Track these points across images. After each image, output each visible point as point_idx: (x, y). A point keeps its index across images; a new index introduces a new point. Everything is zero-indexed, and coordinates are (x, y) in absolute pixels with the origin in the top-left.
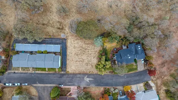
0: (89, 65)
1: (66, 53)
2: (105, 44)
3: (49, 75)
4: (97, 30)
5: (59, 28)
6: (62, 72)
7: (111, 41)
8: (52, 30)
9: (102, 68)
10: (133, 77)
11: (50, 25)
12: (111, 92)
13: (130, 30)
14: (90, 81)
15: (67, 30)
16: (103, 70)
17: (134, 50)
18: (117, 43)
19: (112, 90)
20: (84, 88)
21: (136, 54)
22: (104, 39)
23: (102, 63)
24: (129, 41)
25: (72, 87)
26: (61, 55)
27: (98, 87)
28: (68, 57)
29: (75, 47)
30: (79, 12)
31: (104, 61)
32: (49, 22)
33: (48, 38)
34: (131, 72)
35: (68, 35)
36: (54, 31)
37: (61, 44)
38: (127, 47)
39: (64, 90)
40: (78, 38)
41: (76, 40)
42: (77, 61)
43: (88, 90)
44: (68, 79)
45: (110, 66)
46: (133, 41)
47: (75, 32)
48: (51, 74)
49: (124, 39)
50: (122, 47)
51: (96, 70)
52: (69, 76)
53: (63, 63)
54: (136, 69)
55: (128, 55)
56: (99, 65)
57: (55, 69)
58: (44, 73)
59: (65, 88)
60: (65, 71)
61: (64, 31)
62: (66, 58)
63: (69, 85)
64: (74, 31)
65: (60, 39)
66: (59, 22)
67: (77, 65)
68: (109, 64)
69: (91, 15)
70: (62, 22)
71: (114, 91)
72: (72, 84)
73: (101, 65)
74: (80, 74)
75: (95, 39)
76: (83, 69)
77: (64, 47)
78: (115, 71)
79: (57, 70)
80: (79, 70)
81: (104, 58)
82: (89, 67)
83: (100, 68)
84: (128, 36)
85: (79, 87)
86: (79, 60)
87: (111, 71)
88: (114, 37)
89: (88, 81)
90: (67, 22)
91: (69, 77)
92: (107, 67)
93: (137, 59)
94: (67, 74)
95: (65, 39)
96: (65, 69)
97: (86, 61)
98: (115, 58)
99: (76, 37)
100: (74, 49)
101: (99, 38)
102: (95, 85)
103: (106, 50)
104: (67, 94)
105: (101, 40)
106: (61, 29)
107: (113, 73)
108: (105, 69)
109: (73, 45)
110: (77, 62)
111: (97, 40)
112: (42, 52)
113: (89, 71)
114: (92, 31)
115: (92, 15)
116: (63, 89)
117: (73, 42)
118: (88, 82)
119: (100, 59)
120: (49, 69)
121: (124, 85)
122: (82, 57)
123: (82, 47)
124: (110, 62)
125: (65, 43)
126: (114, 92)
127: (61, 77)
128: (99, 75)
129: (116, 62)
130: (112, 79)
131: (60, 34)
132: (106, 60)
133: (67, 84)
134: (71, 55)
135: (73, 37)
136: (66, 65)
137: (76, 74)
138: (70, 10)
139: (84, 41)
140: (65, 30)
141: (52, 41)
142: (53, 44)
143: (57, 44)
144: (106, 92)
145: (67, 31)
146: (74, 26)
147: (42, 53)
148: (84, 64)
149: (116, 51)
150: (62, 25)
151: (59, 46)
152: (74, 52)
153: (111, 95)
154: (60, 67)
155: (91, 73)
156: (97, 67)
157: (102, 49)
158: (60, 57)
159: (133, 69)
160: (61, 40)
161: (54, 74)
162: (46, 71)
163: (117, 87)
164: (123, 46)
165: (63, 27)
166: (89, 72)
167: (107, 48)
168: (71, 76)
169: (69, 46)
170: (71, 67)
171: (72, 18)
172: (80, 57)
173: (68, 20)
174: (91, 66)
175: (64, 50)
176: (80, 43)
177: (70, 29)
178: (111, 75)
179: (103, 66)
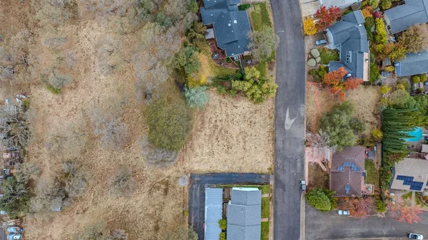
0: (253, 119)
1: (224, 173)
2: (202, 82)
3: (279, 213)
4: (169, 100)
5: (166, 191)
6: (272, 182)
7: (195, 66)
8: (171, 209)
9: (260, 87)
10: (281, 13)
11: (158, 212)
12: (319, 65)
13: (168, 21)
14: (291, 117)
15: (169, 172)
16: (265, 86)
17: (219, 11)
18: (200, 52)
19: (312, 63)
20: (309, 130)
21: (227, 7)
22: (190, 84)
23: (249, 89)
24: (196, 22)
25: (307, 160)
26: (229, 185)
27: (306, 99)
28: (235, 169)
29: (211, 154)
30: (126, 143)
31: (243, 82)
32: (151, 216)
33: (190, 218)
34: (271, 17)
35: (181, 170)
36: (173, 203)
37: (204, 187)
38: (211, 27)
39: (314, 178)
40: (188, 145)
41: (193, 150)
42: (244, 149)
43: (313, 119)
44: (287, 169)
45: (255, 69)
46: (195, 14)
47: (174, 153)
48: (275, 209)
49: (191, 36)
50: (210, 40)
51: (265, 102)
52: (281, 167)
53: (250, 180)
54: (263, 5)
55: (230, 25)
56: (253, 94)
57: (263, 200)
58: (274, 227)
59: (309, 176)
60: (268, 176)
61: (171, 179)
62: (237, 173)
63: (303, 166)
64: (173, 156)
65: (191, 189)
66: (150, 192)
67: (253, 148)
68: (251, 72)
69: (133, 114)
70: (150, 184)
71: (315, 59)
72: (299, 160)
73: (254, 91)
74: (275, 140)
75: (191, 106)
76: (262, 132)
77: (212, 179)
78: (269, 56)
79: (266, 195)
80: (267, 142)
81: (236, 84)
82: (258, 118)
83: (260, 92)
84: (182, 26)
85: (307, 143)
86: (242, 144)
87: (267, 65)
88: (185, 59)
89: (293, 120)
90: (150, 172)
91: (283, 166)
92: (258, 77)
93: (238, 5)
94: (275, 171)
95: (191, 177)
96: (263, 176)
97: (244, 126)
98: (236, 56)
99: (186, 150)
100: (216, 156)
101: (187, 94)
102: (303, 105)
103: (218, 78)
104: (323, 171)
105: (193, 91)
106: (167, 186)
107: (273, 60)
108: (263, 82)
109: (206, 158)
110: (247, 148)
111: (193, 101)
112: (223, 231)
113: (268, 120)
114: (171, 112)
115: (134, 112)
116: (312, 180)
117: (198, 159)
118: (295, 121)
119: (239, 92)
120: (263, 216)
121: (301, 35)
122: (234, 136)
123: (210, 136)
124: (247, 69)
125: (200, 176)
126: (319, 59)
127: (283, 187)
128: (276, 95)
129: (246, 53)
130: (288, 64)
131: (178, 189)
132: (242, 79)
133: (299, 171)
134: (229, 162)
135: (187, 158)
136: (253, 173)
137: (275, 150)
138: (121, 165)
139: (197, 130)
140: (169, 177)
141: (196, 209)
142: (204, 206)
143: (203, 195)
144: (318, 77)
145: (172, 173)
146: (160, 156)
147: (224, 231)
148: (251, 130)
149: (220, 53)
150: (158, 184)
151: (208, 191)
152: (223, 154)
153: (325, 66)
154: (259, 188)
155: (272, 115)
156: (260, 100)
157: (215, 89)
158: (234, 188)
159: (262, 13)
160: (194, 187)
161: (276, 203)
162: (268, 223)
163: (307, 51)
164: (208, 37)
165: (162, 182)
166: (271, 118)
167: (213, 75)
168: (280, 161)
169: (209, 168)
170: (259, 162)
171: (142, 160)
172: (234, 142)
173: (145, 169)
174: (255, 115)
175: (218, 179)
176: (201, 141)
177: (167, 164)
178: (277, 66)
179: (256, 86)
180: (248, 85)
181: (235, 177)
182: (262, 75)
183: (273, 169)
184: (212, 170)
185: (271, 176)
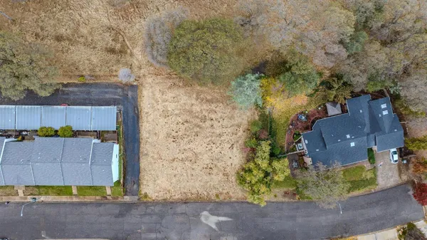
0: (215, 171)
1: (139, 133)
2: (268, 98)
3: (84, 209)
5: (112, 51)
6: (127, 199)
7: (291, 88)
8: (85, 58)
9: (260, 181)
10: (362, 207)
11: (82, 40)
13: (357, 47)
14: (219, 224)
15: (139, 55)
16: (263, 188)
17: (367, 121)
18: (311, 96)
21: (372, 132)
22: (264, 81)
23: (257, 166)
24: (352, 89)
26: (122, 139)
28: (145, 148)
29: (166, 114)
31: (268, 157)
32: (76, 30)
33: (76, 85)
34: (356, 193)
35: (142, 71)
36: (95, 60)
37: (118, 104)
38: (344, 111)
40: (176, 81)
41: (170, 88)
42: (174, 160)
44: (146, 219)
45: (286, 174)
46: (363, 87)
47: (165, 60)
48: (91, 203)
49: (333, 82)
50: (325, 109)
51: (240, 187)
52: (149, 211)
53: (129, 169)
54: (373, 181)
55: (348, 136)
56: (250, 171)
57: (103, 188)
58: (65, 203)
60: (137, 193)
61: (128, 58)
62: (139, 150)
64: (159, 58)
65: (116, 86)
66: (110, 29)
67: (175, 172)
68: (282, 168)
70: (122, 27)
73: (255, 172)
74: (186, 202)
75: (233, 83)
76: (197, 184)
77: (131, 114)
78: (307, 193)
79: (109, 192)
80: (183, 190)
81: (265, 147)
82: (217, 179)
83: (253, 182)
84: (347, 68)
86: (181, 156)
87: (291, 189)
88: (303, 72)
90: (138, 27)
91: (150, 214)
92: (276, 178)
93: (375, 148)
94: (144, 203)
95: (132, 86)
96: (135, 186)
97: (205, 159)
98: (303, 146)
99: (170, 78)
100: (162, 121)
101: (251, 77)
103: (272, 121)
105: (256, 85)
106: (118, 52)
107: (298, 197)
108: (268, 185)
109: (159, 107)
110: (175, 164)
111: (240, 85)
112: (57, 131)
113: (214, 192)
117: (158, 95)
118: (214, 230)
119: (253, 150)
120: (80, 188)
121: (333, 235)
122: (191, 145)
123: (190, 112)
124: (286, 161)
125: (135, 99)
127: (121, 215)
128: (248, 203)
129: (308, 161)
130: (293, 218)
131: (114, 68)
132: (272, 155)
133: (143, 236)
134: (155, 138)
135: (159, 79)
136: (139, 172)
137: (172, 203)
139: (198, 94)
140: (132, 55)
141: (89, 93)
142: (92, 105)
143: (107, 103)
145: (137, 60)
146: (158, 39)
147: (56, 134)
148: (200, 168)
149: (307, 123)
150: (121, 40)
151: (113, 110)
152: (165, 131)
154: (118, 182)
155: (221, 198)
156: (242, 180)
157: (257, 118)
158: (116, 147)
159: (362, 180)
160: (119, 90)
161: (98, 204)
162: (71, 194)
164: (329, 106)
165: (124, 45)
166: (217, 196)
167: (275, 115)
168: (157, 209)
169: (146, 110)
170: (155, 181)
171: (156, 15)
172: (183, 144)
173: (142, 20)
174: (221, 175)
175: (130, 124)
176: (184, 99)
177: (149, 49)
178: (288, 203)
179: (262, 175)
180: (264, 165)
181: (134, 148)
182: (277, 183)
183: (145, 200)
184: (143, 115)
185: (137, 197)
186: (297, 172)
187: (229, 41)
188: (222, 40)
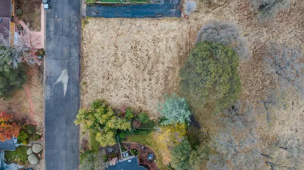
0: (106, 82)
1: (140, 17)
2: (169, 130)
6: (84, 7)
9: (96, 121)
12: (29, 145)
14: (61, 84)
16: (90, 123)
19: (36, 149)
20: (40, 69)
22: (183, 126)
23: (109, 118)
25: (42, 34)
26: (135, 3)
27: (44, 106)
28: (127, 22)
29: (155, 41)
30: (260, 54)
31: (117, 128)
35: (193, 21)
39: (34, 12)
40: (184, 50)
41: (178, 45)
42: (116, 47)
43: (35, 80)
44: (66, 23)
45: (102, 143)
47: (203, 39)
51: (92, 103)
52: (73, 25)
53: (110, 9)
56: (106, 112)
59: (40, 14)
60: (89, 15)
61: (206, 9)
62: (125, 17)
63: (47, 26)
64: (204, 35)
67: (106, 48)
68: (109, 140)
69: (251, 88)
70: (231, 4)
71: (33, 153)
72: (52, 33)
73: (105, 116)
74: (80, 57)
75: (183, 100)
76: (95, 66)
77: (157, 11)
80: (90, 54)
81: (125, 126)
82: (100, 83)
83: (96, 115)
85: (41, 53)
86: (119, 53)
87: (90, 146)
89: (59, 80)
91: (70, 25)
92: (99, 134)
94: (79, 21)
95: (180, 12)
96: (94, 14)
97: (116, 74)
98: (127, 158)
99: (186, 45)
100: (150, 37)
101: (188, 114)
102: (48, 98)
103: (148, 131)
104: (24, 21)
107: (83, 151)
108: (93, 127)
109: (162, 35)
110: (113, 48)
111: (181, 105)
113: (88, 81)
114: (213, 90)
115: (250, 91)
116: (36, 9)
117: (172, 34)
118: (56, 80)
119: (123, 115)
122: (128, 62)
123: (157, 62)
124: (113, 143)
125: (169, 15)
126: (29, 152)
128: (78, 109)
129: (113, 162)
130: (65, 148)
132: (119, 131)
133: (52, 20)
134: (135, 31)
135: (186, 35)
136: (107, 17)
137: (80, 45)
138: (265, 27)
139: (173, 69)
140: (207, 12)
144: (27, 130)
145: (203, 17)
148: (109, 69)
149: (145, 161)
150: (220, 3)
152: (142, 40)
153: (22, 144)
155: (83, 87)
156: (97, 104)
157: (151, 118)
160: (177, 1)
163: (43, 162)
165: (216, 6)
166: (85, 83)
167: (152, 134)
168: (74, 32)
169: (159, 24)
170: (99, 30)
171: (241, 33)
172: (129, 55)
173: (237, 22)
174: (103, 87)
175: (148, 10)
176: (168, 56)
178: (78, 143)
179: (101, 122)
180: (110, 124)
181: (128, 13)
182: (95, 135)
183: (82, 22)
184: (155, 21)
185: (85, 15)
186: (104, 152)
187: (221, 96)
188: (222, 90)
